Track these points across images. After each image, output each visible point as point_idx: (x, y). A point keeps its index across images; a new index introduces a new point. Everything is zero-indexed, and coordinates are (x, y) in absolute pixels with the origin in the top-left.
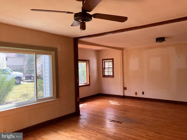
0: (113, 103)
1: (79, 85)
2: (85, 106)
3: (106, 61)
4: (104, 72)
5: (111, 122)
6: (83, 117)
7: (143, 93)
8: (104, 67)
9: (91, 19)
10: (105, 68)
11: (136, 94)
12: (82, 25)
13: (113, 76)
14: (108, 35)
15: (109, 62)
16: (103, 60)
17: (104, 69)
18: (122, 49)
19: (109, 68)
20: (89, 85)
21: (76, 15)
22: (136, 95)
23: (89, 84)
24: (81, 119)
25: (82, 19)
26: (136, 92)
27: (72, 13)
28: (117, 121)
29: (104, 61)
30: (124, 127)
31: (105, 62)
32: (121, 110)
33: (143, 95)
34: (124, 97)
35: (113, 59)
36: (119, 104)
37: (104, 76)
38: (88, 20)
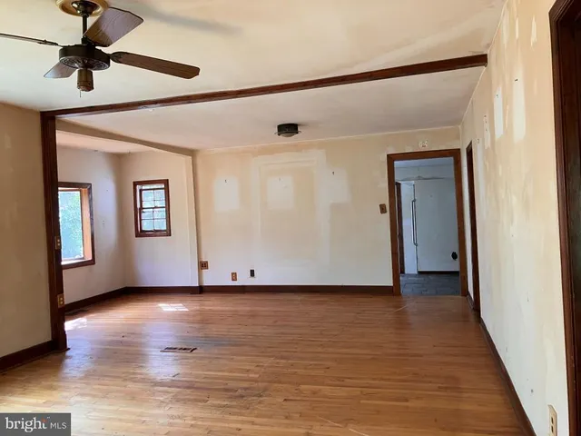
0: (168, 307)
1: (63, 263)
2: (82, 324)
3: (144, 188)
4: (141, 220)
5: (164, 353)
6: (78, 352)
7: (252, 273)
8: (139, 206)
9: (109, 63)
10: (141, 208)
11: (234, 277)
12: (83, 79)
13: (168, 233)
14: (151, 110)
15: (154, 189)
16: (135, 184)
17: (138, 211)
18: (191, 153)
19: (156, 207)
20: (92, 262)
21: (66, 51)
22: (233, 280)
23: (90, 258)
24: (70, 357)
25: (84, 62)
26: (232, 274)
27: (56, 44)
28: (181, 349)
29: (138, 187)
30: (201, 358)
31: (141, 191)
32: (193, 323)
33: (252, 279)
34: (201, 290)
35: (166, 182)
36: (187, 310)
37: (141, 233)
38: (99, 67)
